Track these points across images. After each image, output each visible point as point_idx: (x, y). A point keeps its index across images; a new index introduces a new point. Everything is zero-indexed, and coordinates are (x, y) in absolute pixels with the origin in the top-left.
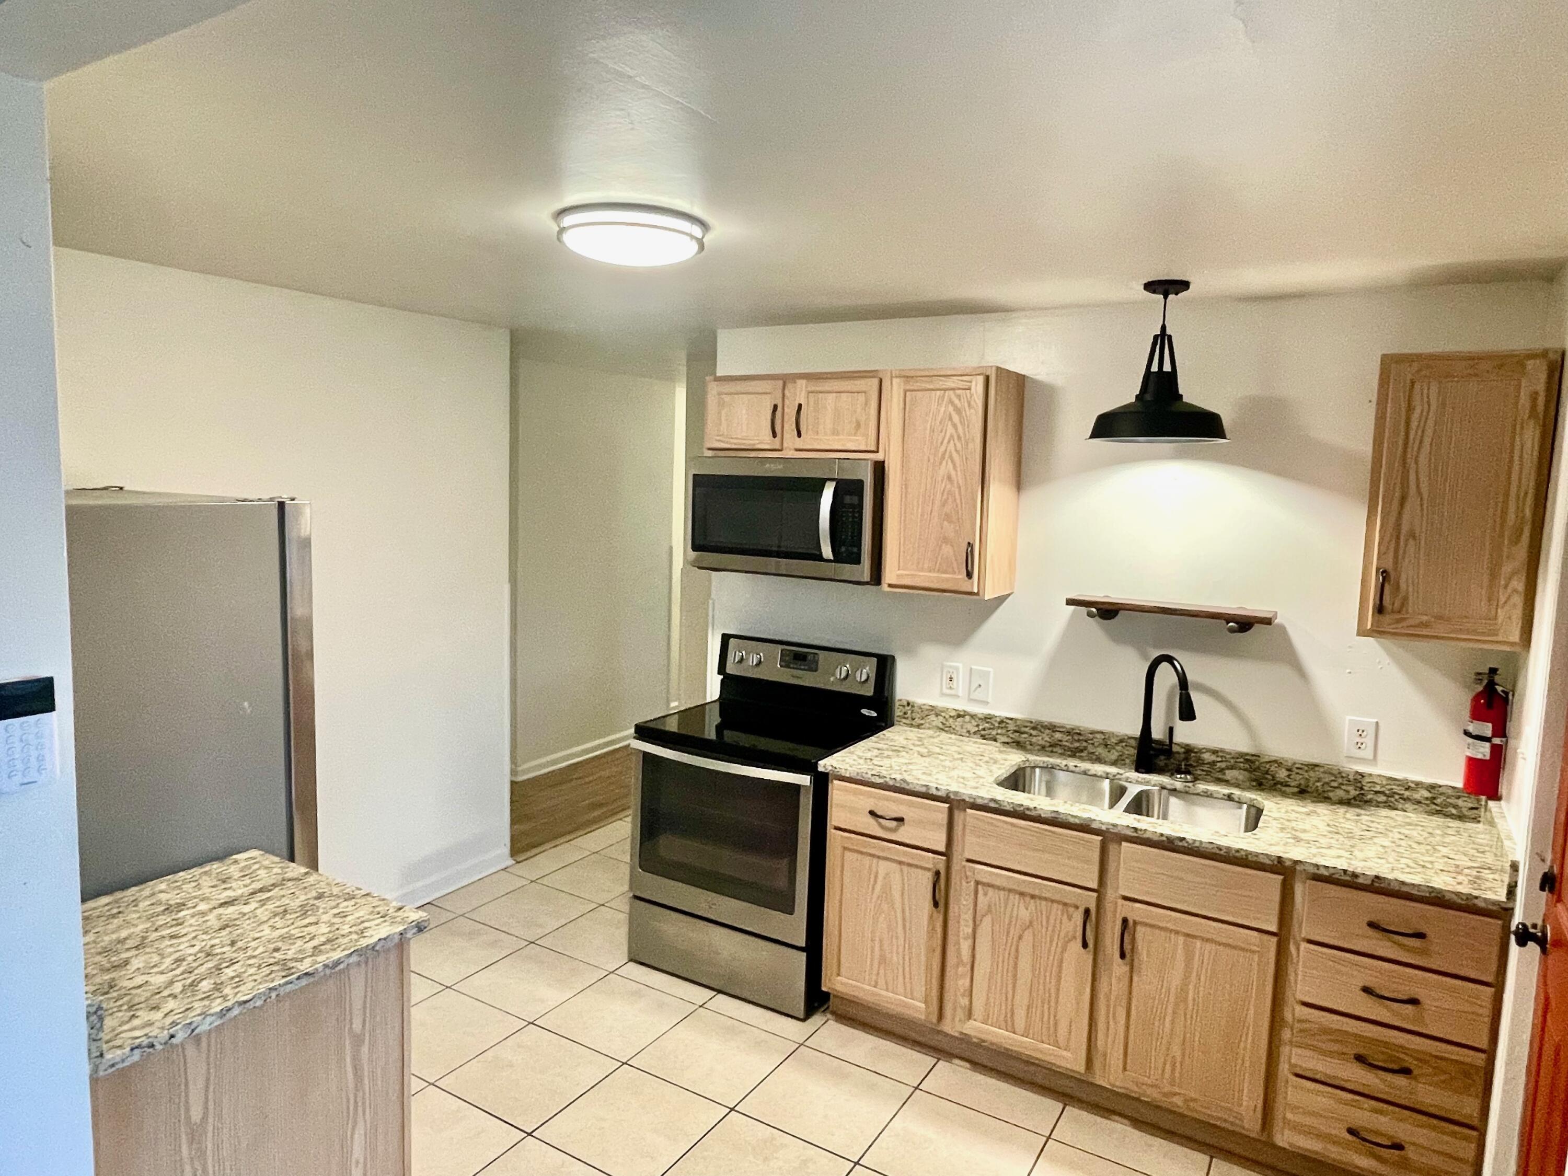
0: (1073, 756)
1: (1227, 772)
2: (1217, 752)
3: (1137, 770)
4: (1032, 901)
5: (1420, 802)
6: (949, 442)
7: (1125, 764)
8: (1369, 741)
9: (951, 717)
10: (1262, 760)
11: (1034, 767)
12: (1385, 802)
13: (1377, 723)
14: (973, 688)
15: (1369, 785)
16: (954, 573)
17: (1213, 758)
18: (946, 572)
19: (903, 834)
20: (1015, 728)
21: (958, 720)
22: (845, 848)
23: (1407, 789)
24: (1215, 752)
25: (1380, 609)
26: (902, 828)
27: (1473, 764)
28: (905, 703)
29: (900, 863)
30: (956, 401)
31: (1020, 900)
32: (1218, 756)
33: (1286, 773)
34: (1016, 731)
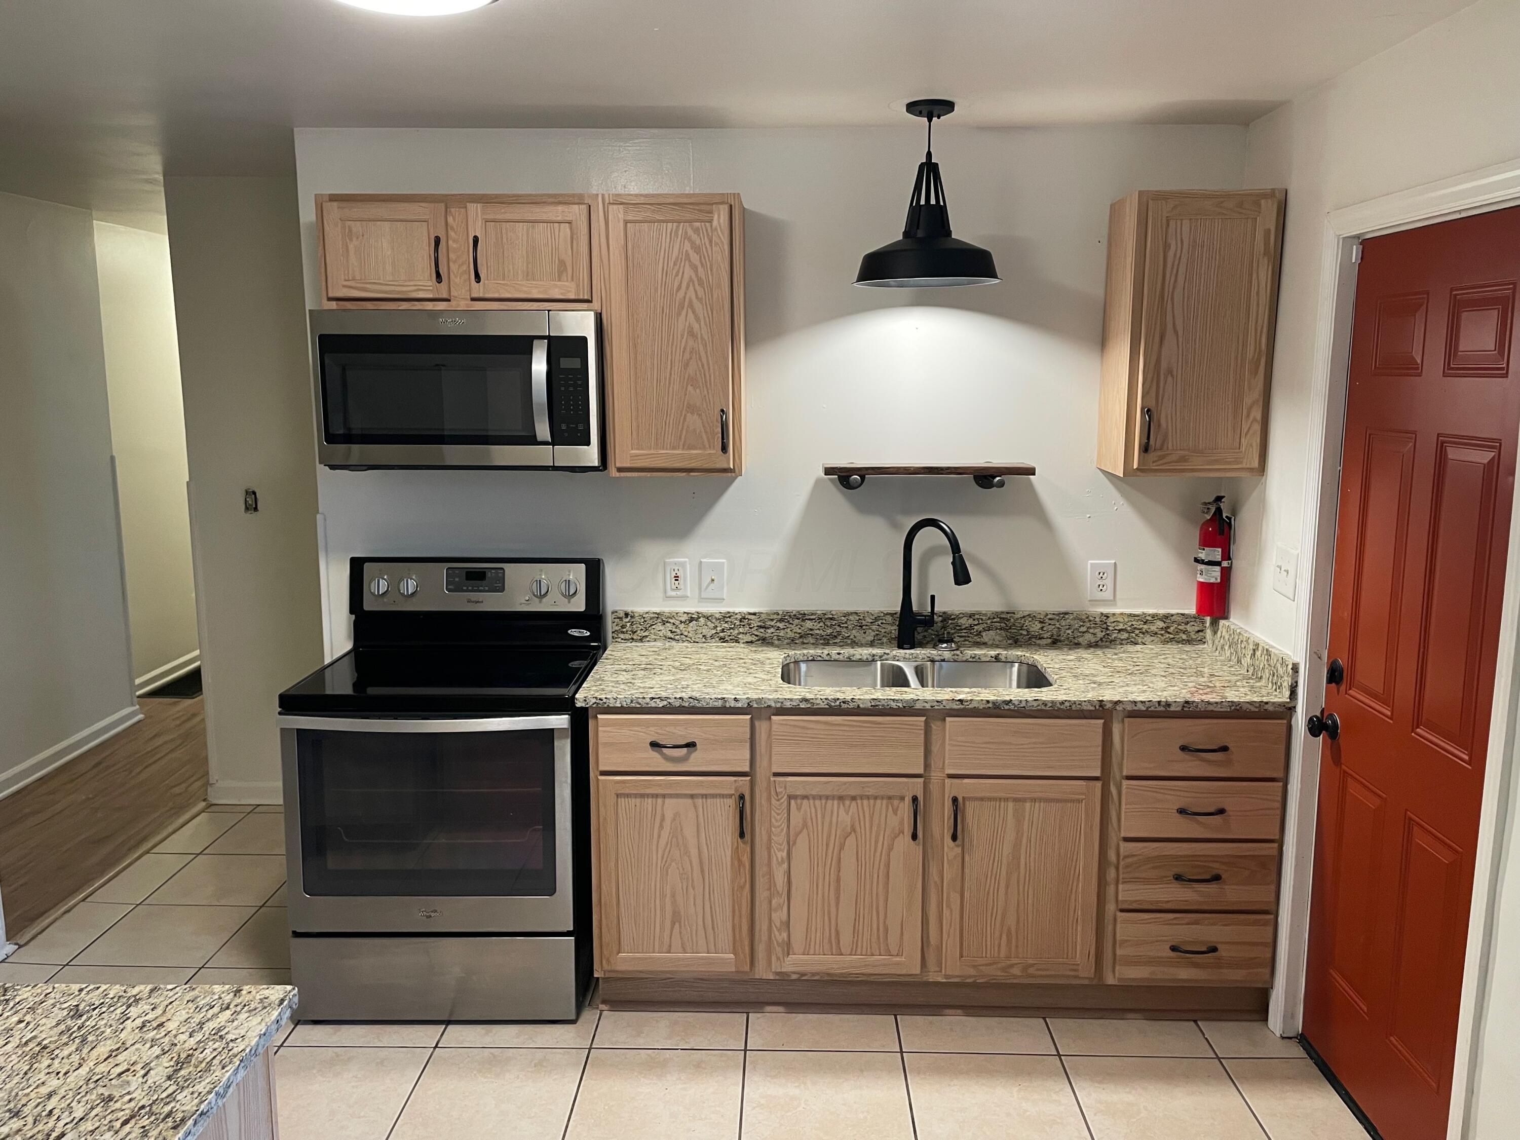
0: (827, 644)
1: (984, 634)
2: (974, 615)
3: (900, 647)
4: (854, 803)
5: (1156, 633)
6: (688, 288)
7: (882, 644)
8: (1109, 582)
9: (681, 622)
10: (1016, 616)
11: (797, 662)
12: (1128, 639)
13: (1115, 563)
14: (704, 585)
15: (1113, 625)
16: (704, 448)
17: (971, 621)
18: (694, 448)
19: (697, 761)
20: (759, 624)
21: (691, 624)
22: (618, 796)
23: (1145, 623)
24: (971, 616)
25: (1145, 449)
26: (693, 755)
27: (1205, 589)
28: (622, 615)
29: (692, 796)
30: (695, 237)
31: (839, 804)
32: (974, 620)
33: (1039, 626)
34: (760, 627)
